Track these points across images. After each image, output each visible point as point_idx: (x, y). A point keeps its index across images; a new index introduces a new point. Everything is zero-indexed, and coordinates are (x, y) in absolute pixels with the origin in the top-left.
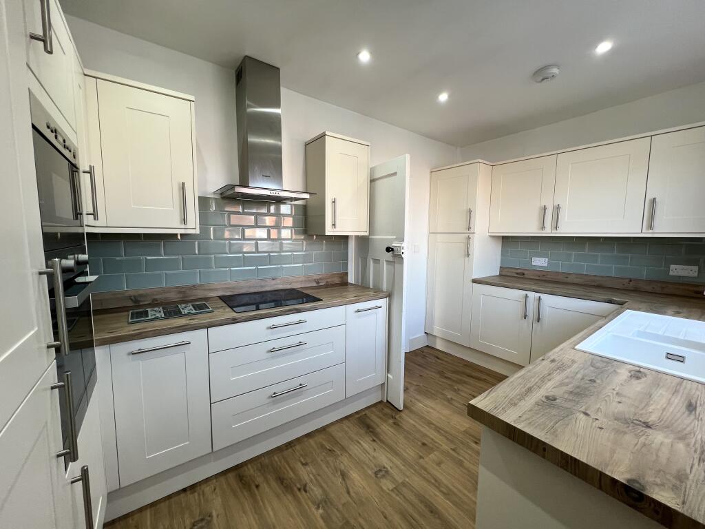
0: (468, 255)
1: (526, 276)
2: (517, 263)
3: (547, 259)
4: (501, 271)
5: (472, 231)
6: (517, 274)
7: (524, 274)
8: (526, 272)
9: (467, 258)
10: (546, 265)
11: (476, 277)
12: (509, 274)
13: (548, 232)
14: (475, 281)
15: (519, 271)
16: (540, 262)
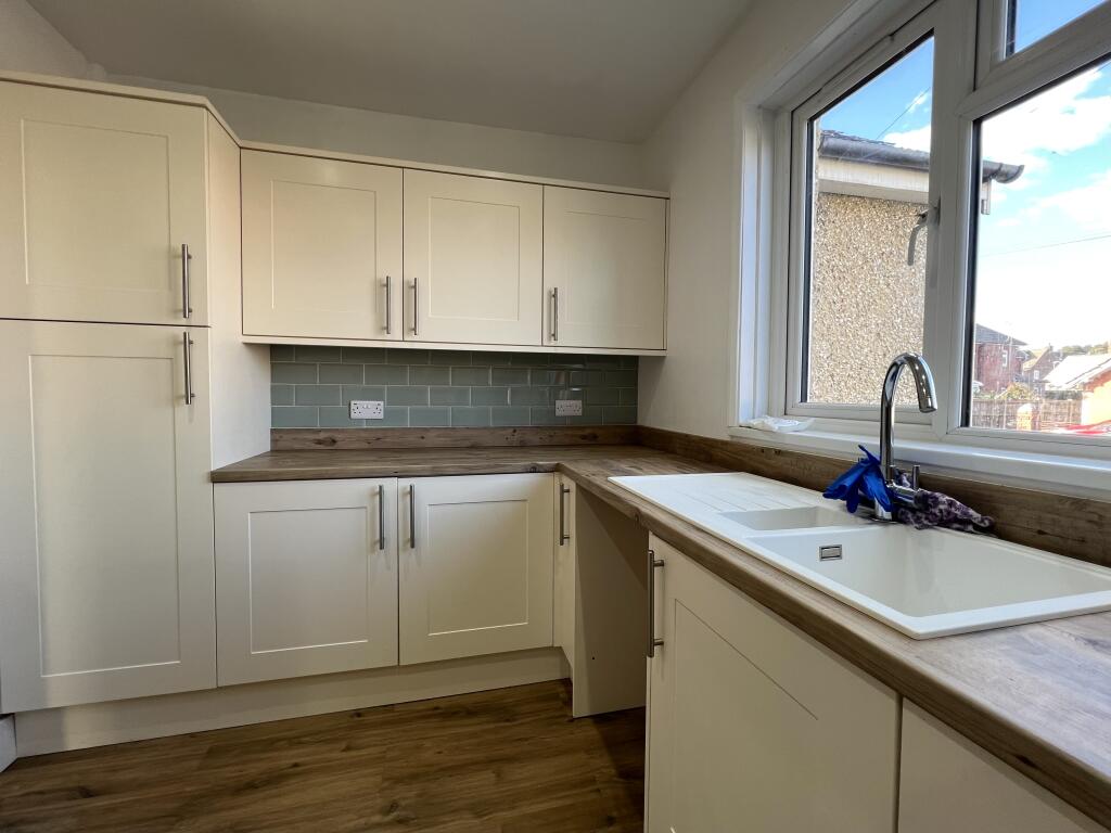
0: (189, 397)
1: (339, 445)
2: (312, 416)
3: (382, 403)
4: (274, 441)
5: (195, 319)
6: (319, 442)
7: (334, 442)
8: (338, 436)
9: (183, 408)
10: (381, 416)
11: (218, 463)
12: (297, 446)
13: (396, 340)
14: (218, 478)
15: (322, 436)
16: (367, 410)
